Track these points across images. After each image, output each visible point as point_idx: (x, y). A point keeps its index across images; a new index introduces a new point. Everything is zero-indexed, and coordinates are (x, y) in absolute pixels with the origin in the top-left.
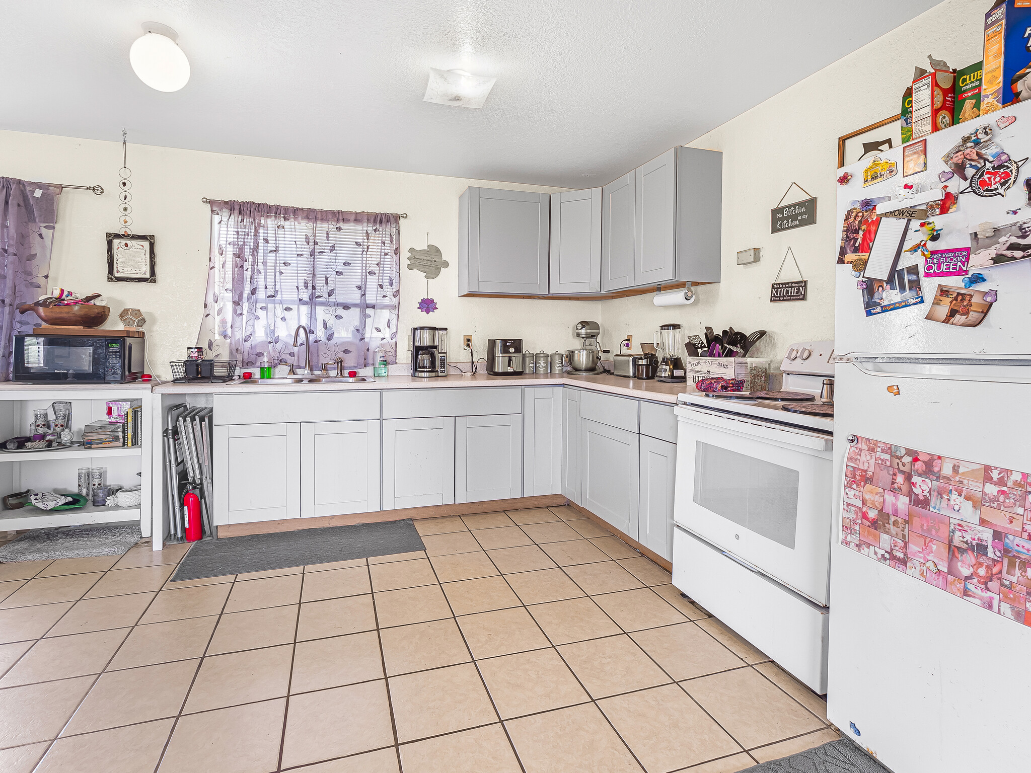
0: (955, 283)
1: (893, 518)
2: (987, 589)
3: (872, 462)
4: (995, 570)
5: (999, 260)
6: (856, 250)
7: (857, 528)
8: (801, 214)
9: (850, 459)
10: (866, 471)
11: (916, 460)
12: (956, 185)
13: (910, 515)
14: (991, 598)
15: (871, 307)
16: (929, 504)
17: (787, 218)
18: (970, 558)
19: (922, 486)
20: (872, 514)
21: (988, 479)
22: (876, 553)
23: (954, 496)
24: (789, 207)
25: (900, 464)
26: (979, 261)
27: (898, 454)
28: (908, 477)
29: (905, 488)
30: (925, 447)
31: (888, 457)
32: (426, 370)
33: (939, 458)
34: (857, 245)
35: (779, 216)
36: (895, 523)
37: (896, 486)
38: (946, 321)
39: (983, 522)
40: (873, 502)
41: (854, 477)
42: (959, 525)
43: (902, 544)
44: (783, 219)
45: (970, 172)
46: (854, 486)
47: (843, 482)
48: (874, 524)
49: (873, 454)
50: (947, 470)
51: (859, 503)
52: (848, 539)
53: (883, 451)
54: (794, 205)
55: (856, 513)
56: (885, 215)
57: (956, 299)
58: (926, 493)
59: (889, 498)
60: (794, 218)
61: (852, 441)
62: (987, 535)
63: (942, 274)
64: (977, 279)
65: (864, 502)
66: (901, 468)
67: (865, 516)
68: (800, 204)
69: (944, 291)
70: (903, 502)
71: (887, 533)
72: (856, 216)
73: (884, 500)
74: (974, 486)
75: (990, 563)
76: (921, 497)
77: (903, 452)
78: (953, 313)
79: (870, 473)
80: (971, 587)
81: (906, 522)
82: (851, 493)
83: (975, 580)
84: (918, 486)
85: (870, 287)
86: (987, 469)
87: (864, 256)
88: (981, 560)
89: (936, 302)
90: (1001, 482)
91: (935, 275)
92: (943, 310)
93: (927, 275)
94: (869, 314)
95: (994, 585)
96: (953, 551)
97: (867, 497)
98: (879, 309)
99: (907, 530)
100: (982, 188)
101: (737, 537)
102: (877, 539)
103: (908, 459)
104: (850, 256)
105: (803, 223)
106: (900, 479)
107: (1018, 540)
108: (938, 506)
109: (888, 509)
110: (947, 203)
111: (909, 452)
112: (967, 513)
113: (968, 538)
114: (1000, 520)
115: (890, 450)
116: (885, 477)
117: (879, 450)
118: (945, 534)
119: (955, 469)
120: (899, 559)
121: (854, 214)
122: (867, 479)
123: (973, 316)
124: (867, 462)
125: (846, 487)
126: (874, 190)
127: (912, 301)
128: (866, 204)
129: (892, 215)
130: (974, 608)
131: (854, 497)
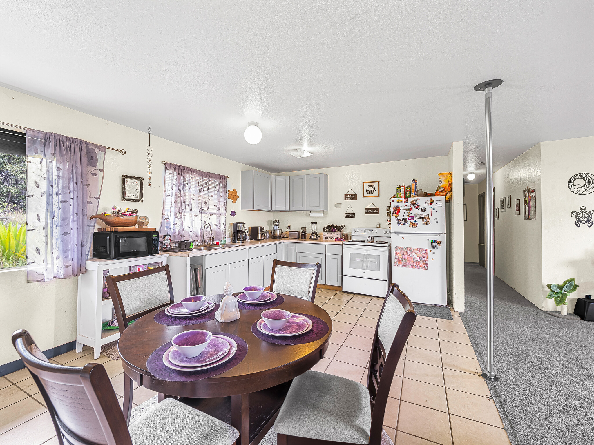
0: (413, 221)
1: (404, 259)
4: (419, 263)
5: (419, 219)
6: (395, 214)
7: (398, 262)
8: (353, 197)
9: (396, 250)
11: (408, 249)
12: (412, 206)
13: (407, 258)
14: (419, 267)
15: (399, 224)
17: (349, 197)
18: (416, 262)
19: (409, 253)
20: (400, 259)
21: (418, 250)
22: (402, 266)
23: (413, 253)
24: (350, 195)
26: (416, 219)
28: (407, 252)
29: (406, 254)
30: (409, 247)
31: (403, 249)
32: (241, 240)
33: (411, 248)
35: (347, 196)
37: (404, 254)
38: (412, 227)
39: (417, 256)
41: (397, 254)
43: (405, 263)
44: (348, 197)
45: (414, 205)
47: (395, 255)
48: (401, 261)
49: (400, 249)
50: (412, 250)
52: (396, 265)
54: (351, 195)
55: (397, 260)
56: (401, 209)
57: (413, 224)
59: (403, 256)
60: (351, 198)
61: (396, 247)
62: (418, 258)
63: (411, 220)
64: (415, 221)
67: (399, 260)
68: (353, 195)
69: (411, 223)
70: (406, 256)
71: (403, 262)
72: (395, 208)
74: (416, 251)
78: (412, 226)
79: (399, 252)
80: (416, 266)
82: (396, 256)
85: (398, 220)
86: (418, 248)
87: (398, 215)
89: (410, 224)
90: (419, 250)
91: (409, 220)
92: (411, 225)
93: (408, 220)
94: (398, 225)
95: (419, 265)
96: (413, 262)
97: (399, 256)
98: (400, 224)
99: (406, 260)
100: (416, 208)
101: (364, 273)
102: (401, 263)
103: (406, 249)
104: (394, 215)
105: (353, 199)
106: (405, 252)
107: (422, 258)
108: (411, 256)
109: (403, 258)
110: (411, 209)
112: (415, 255)
113: (415, 259)
114: (419, 256)
115: (403, 248)
116: (402, 252)
118: (412, 260)
119: (414, 249)
120: (405, 266)
122: (399, 253)
123: (415, 227)
124: (399, 251)
126: (399, 204)
127: (406, 223)
128: (397, 206)
129: (403, 209)
130: (416, 269)
131: (397, 257)
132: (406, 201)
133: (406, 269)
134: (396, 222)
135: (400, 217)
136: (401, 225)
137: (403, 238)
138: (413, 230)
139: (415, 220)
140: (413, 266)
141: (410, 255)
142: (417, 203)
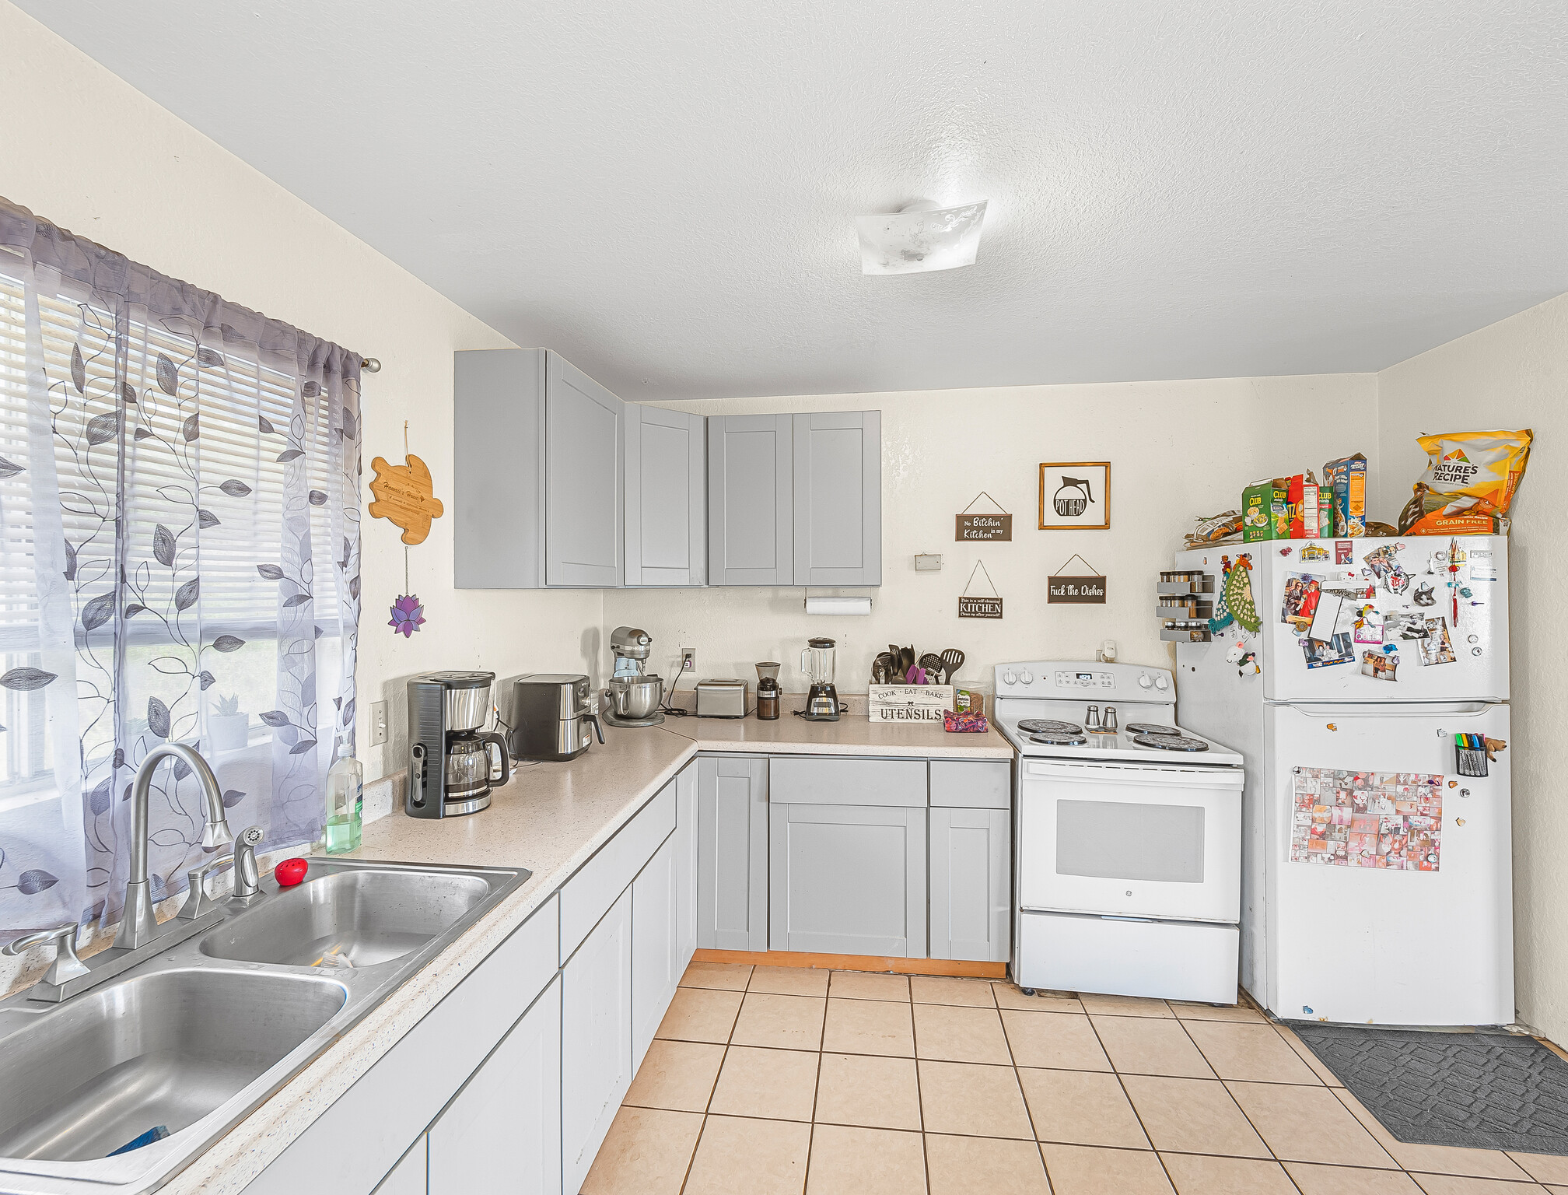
0: (1377, 649)
1: (1338, 827)
2: (1400, 856)
3: (1318, 786)
4: (1404, 842)
5: (1405, 637)
6: (1296, 613)
7: (1306, 843)
8: (995, 528)
9: (1298, 787)
10: (1312, 795)
11: (1357, 778)
12: (1374, 579)
13: (1353, 821)
14: (1403, 861)
15: (1312, 661)
16: (1366, 809)
17: (978, 528)
18: (1389, 839)
19: (1361, 797)
20: (1320, 829)
21: (1398, 782)
22: (1323, 859)
23: (1382, 799)
24: (980, 517)
25: (1343, 784)
26: (1393, 636)
27: (1341, 776)
28: (1350, 793)
29: (1348, 801)
30: (1361, 768)
31: (1331, 780)
33: (1373, 774)
34: (1298, 609)
35: (967, 524)
36: (1340, 830)
37: (1340, 801)
38: (1372, 675)
39: (1398, 812)
40: (1322, 819)
41: (1303, 802)
42: (1386, 818)
43: (1344, 844)
44: (972, 528)
45: (1383, 573)
46: (1304, 809)
47: (1294, 808)
48: (1323, 835)
49: (1318, 780)
50: (1377, 783)
51: (1309, 823)
52: (1297, 855)
53: (1326, 776)
54: (987, 517)
55: (1306, 831)
57: (1377, 660)
58: (1365, 802)
59: (1336, 812)
60: (986, 529)
61: (1298, 772)
62: (1400, 820)
63: (1368, 642)
64: (1388, 649)
65: (1313, 821)
66: (1344, 786)
67: (1313, 831)
68: (995, 517)
69: (1370, 655)
70: (1347, 813)
71: (1333, 840)
72: (1296, 585)
73: (1332, 815)
74: (1391, 789)
75: (1401, 838)
76: (1361, 806)
77: (1346, 774)
78: (1376, 670)
79: (1317, 796)
80: (1391, 859)
81: (1349, 827)
82: (1301, 815)
83: (1393, 853)
84: (1358, 797)
85: (1311, 644)
86: (1398, 775)
87: (1307, 620)
88: (1396, 838)
89: (1365, 662)
90: (1405, 783)
91: (1362, 641)
92: (1370, 668)
93: (1356, 641)
94: (1310, 667)
95: (1404, 852)
96: (1380, 837)
97: (1316, 815)
98: (1320, 664)
99: (1348, 833)
100: (1390, 586)
101: (1129, 894)
102: (1324, 847)
103: (1349, 779)
104: (1290, 617)
106: (1343, 795)
107: (1416, 818)
108: (1369, 809)
109: (1335, 820)
110: (1371, 592)
111: (1350, 773)
112: (1389, 808)
113: (1390, 826)
114: (1406, 809)
115: (1336, 775)
116: (1330, 796)
117: (1322, 775)
118: (1374, 828)
119: (1381, 779)
120: (1341, 857)
121: (1294, 583)
122: (1312, 801)
123: (1388, 673)
124: (1313, 787)
125: (1296, 812)
126: (1313, 568)
127: (1347, 659)
128: (1305, 577)
129: (1332, 591)
130: (1393, 873)
131: (1304, 818)
132: (1344, 555)
133: (1350, 872)
134: (1300, 654)
135: (1322, 628)
136: (1325, 664)
137: (1330, 726)
138: (1380, 688)
139: (1385, 643)
140: (1381, 860)
141: (1365, 808)
142: (1394, 564)
